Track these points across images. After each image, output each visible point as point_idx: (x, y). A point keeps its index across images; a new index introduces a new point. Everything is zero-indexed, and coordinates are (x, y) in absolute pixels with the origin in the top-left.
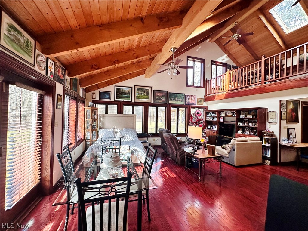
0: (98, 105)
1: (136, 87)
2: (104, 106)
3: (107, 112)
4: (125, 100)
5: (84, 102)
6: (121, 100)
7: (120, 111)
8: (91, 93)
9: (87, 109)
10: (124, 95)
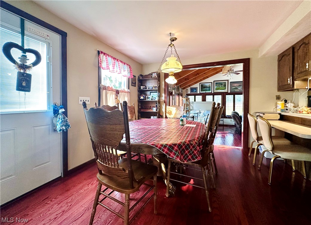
0: (190, 96)
1: (215, 82)
2: (194, 96)
3: (195, 101)
4: (207, 92)
5: (182, 95)
6: (204, 92)
7: (204, 100)
8: (185, 89)
9: (183, 99)
10: (206, 89)
